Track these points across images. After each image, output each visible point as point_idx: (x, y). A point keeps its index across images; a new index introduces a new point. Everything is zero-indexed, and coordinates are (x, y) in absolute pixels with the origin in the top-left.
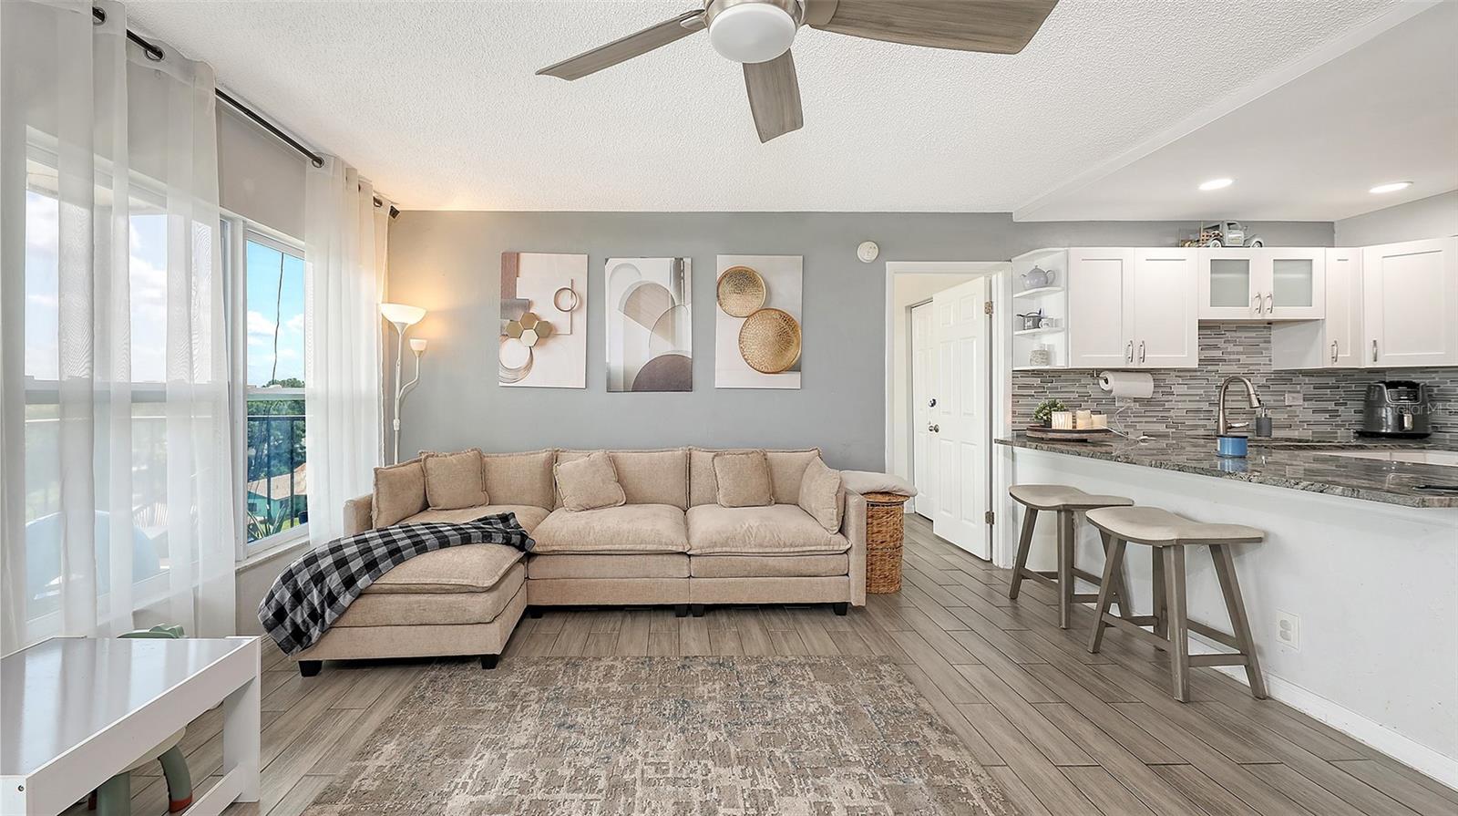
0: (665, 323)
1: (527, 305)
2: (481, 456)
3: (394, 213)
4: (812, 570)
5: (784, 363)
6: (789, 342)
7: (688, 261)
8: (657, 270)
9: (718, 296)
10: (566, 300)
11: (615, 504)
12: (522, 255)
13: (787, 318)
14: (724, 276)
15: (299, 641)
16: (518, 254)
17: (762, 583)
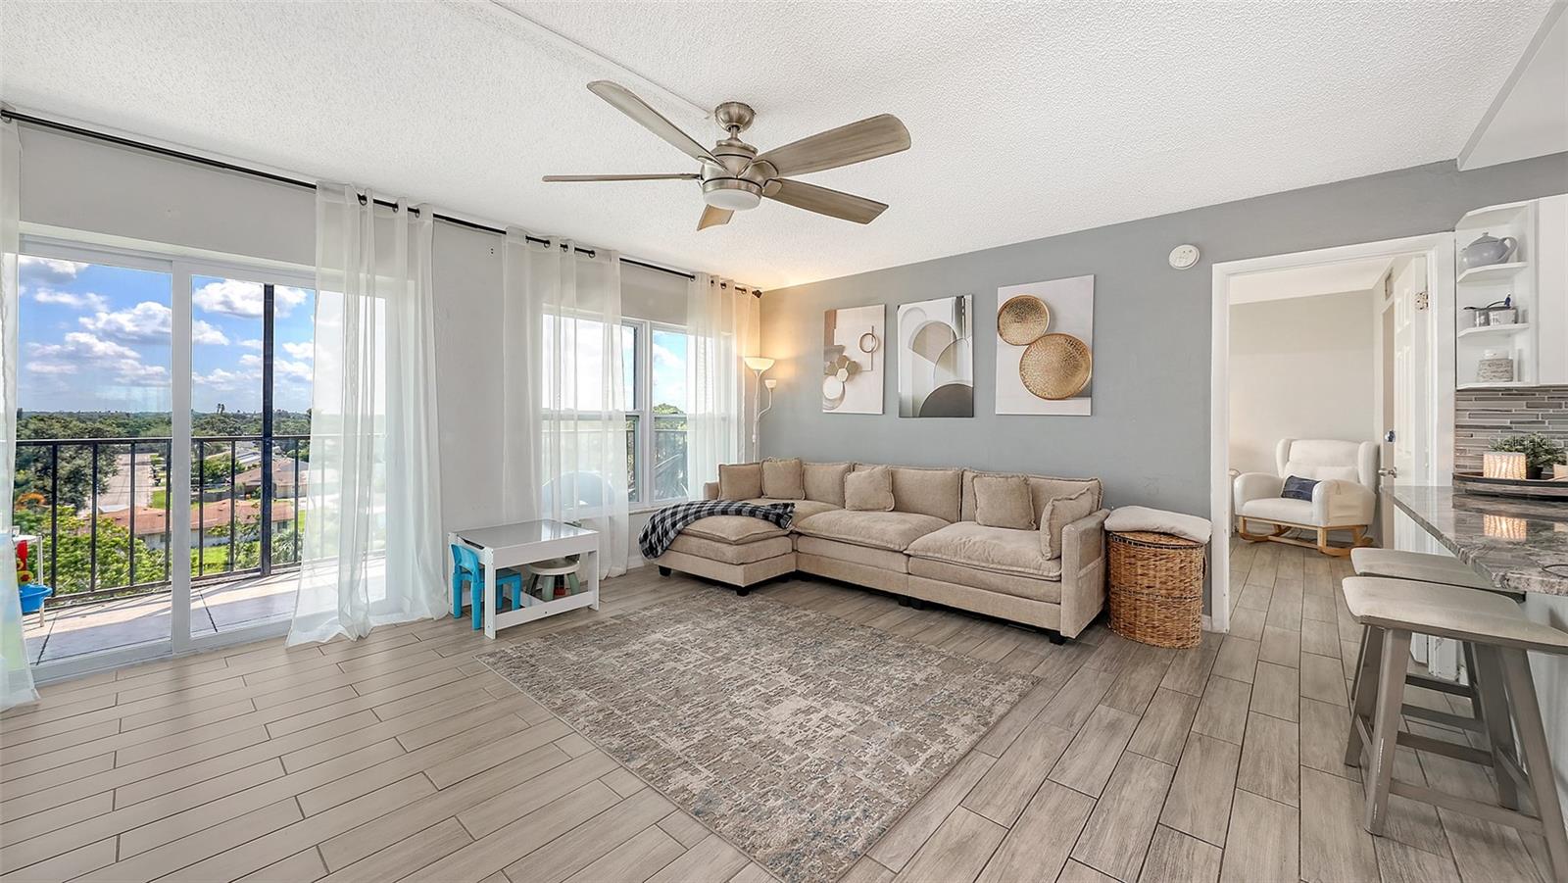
0: (948, 356)
1: (841, 349)
2: (801, 464)
3: (758, 294)
4: (1020, 590)
5: (1071, 388)
6: (1076, 367)
7: (968, 298)
8: (941, 310)
9: (998, 327)
10: (869, 344)
11: (884, 509)
12: (838, 311)
13: (1074, 343)
14: (1005, 307)
15: (652, 552)
16: (835, 311)
17: (970, 592)
